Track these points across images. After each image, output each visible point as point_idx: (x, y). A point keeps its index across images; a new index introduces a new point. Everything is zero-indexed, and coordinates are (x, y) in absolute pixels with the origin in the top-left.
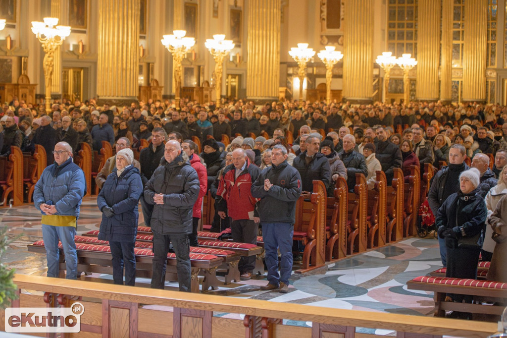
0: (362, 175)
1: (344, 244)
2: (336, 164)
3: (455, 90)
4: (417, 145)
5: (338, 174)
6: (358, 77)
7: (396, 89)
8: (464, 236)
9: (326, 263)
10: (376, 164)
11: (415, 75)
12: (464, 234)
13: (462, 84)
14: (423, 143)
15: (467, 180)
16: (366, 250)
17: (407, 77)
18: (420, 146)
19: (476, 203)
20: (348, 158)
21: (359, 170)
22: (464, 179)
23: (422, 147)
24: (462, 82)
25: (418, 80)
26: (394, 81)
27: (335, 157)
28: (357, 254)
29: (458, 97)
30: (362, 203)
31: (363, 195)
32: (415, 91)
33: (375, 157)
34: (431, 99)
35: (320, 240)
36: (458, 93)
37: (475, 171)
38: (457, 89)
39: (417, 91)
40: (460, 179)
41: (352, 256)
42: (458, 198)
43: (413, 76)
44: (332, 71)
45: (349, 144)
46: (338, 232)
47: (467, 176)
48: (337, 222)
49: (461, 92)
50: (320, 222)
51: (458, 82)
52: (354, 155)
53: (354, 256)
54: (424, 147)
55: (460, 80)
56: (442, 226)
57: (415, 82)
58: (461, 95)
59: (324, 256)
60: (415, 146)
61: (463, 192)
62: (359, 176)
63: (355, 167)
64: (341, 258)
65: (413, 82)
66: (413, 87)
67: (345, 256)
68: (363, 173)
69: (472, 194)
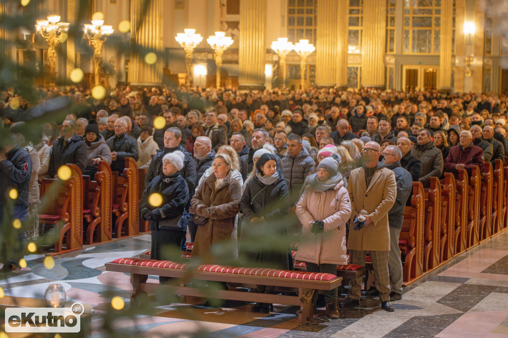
0: (130, 159)
1: (108, 227)
2: (100, 147)
3: (355, 76)
4: (211, 128)
5: (101, 158)
6: (250, 63)
7: (296, 75)
8: (164, 219)
9: (84, 246)
10: (154, 147)
11: (314, 61)
12: (163, 216)
13: (361, 70)
14: (216, 126)
15: (169, 162)
16: (138, 234)
17: (305, 63)
18: (213, 129)
19: (177, 184)
20: (120, 142)
21: (129, 154)
22: (166, 161)
23: (215, 130)
24: (361, 68)
25: (317, 66)
26: (294, 67)
27: (100, 141)
28: (126, 237)
29: (357, 83)
30: (132, 186)
31: (132, 179)
32: (314, 76)
33: (152, 140)
34: (330, 85)
35: (76, 224)
36: (357, 79)
37: (178, 154)
38: (356, 75)
39: (316, 77)
40: (163, 161)
41: (119, 240)
42: (161, 181)
43: (313, 61)
44: (222, 57)
45: (120, 129)
46: (100, 215)
47: (169, 159)
48: (99, 205)
49: (361, 78)
50: (75, 206)
51: (357, 68)
52: (125, 139)
53: (122, 239)
54: (217, 130)
55: (359, 66)
56: (145, 209)
57: (314, 68)
58: (360, 81)
59: (81, 239)
60: (208, 128)
61: (165, 174)
62: (128, 160)
63: (126, 151)
64: (104, 241)
65: (312, 68)
66: (313, 73)
67: (110, 240)
68: (133, 157)
69: (174, 176)
